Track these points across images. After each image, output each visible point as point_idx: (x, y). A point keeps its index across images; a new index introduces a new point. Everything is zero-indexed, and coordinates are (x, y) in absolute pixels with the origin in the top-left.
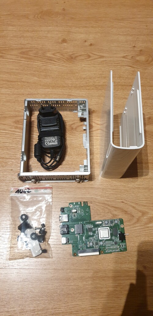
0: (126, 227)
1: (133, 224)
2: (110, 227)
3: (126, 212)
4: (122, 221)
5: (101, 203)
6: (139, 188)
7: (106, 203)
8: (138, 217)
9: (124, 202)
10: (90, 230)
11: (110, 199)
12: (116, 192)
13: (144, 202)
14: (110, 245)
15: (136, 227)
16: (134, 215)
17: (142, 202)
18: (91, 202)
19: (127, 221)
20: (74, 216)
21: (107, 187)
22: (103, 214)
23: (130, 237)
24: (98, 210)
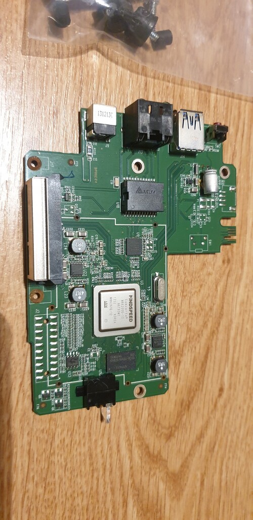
0: (133, 409)
1: (141, 438)
3: (186, 406)
4: (158, 388)
5: (223, 303)
7: (224, 322)
8: (164, 455)
9: (220, 395)
11: (235, 339)
13: (216, 477)
14: (65, 333)
15: (131, 451)
16: (174, 440)
17: (215, 468)
18: (229, 261)
19: (154, 410)
22: (185, 307)
23: (90, 427)
24: (201, 286)
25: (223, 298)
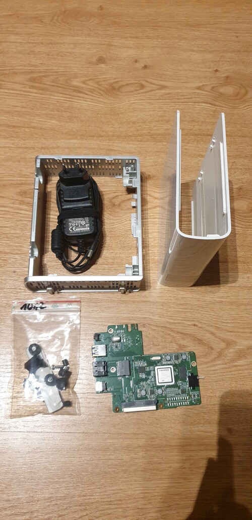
0: (201, 365)
1: (212, 361)
2: (175, 366)
3: (200, 342)
4: (193, 356)
5: (160, 326)
6: (222, 302)
7: (168, 326)
8: (219, 350)
9: (197, 326)
10: (142, 370)
11: (174, 320)
12: (185, 309)
13: (229, 325)
14: (173, 395)
15: (217, 365)
16: (214, 346)
17: (226, 326)
18: (144, 325)
19: (201, 356)
20: (117, 347)
21: (170, 301)
22: (162, 344)
23: (207, 382)
24: (154, 337)
25: (158, 326)
